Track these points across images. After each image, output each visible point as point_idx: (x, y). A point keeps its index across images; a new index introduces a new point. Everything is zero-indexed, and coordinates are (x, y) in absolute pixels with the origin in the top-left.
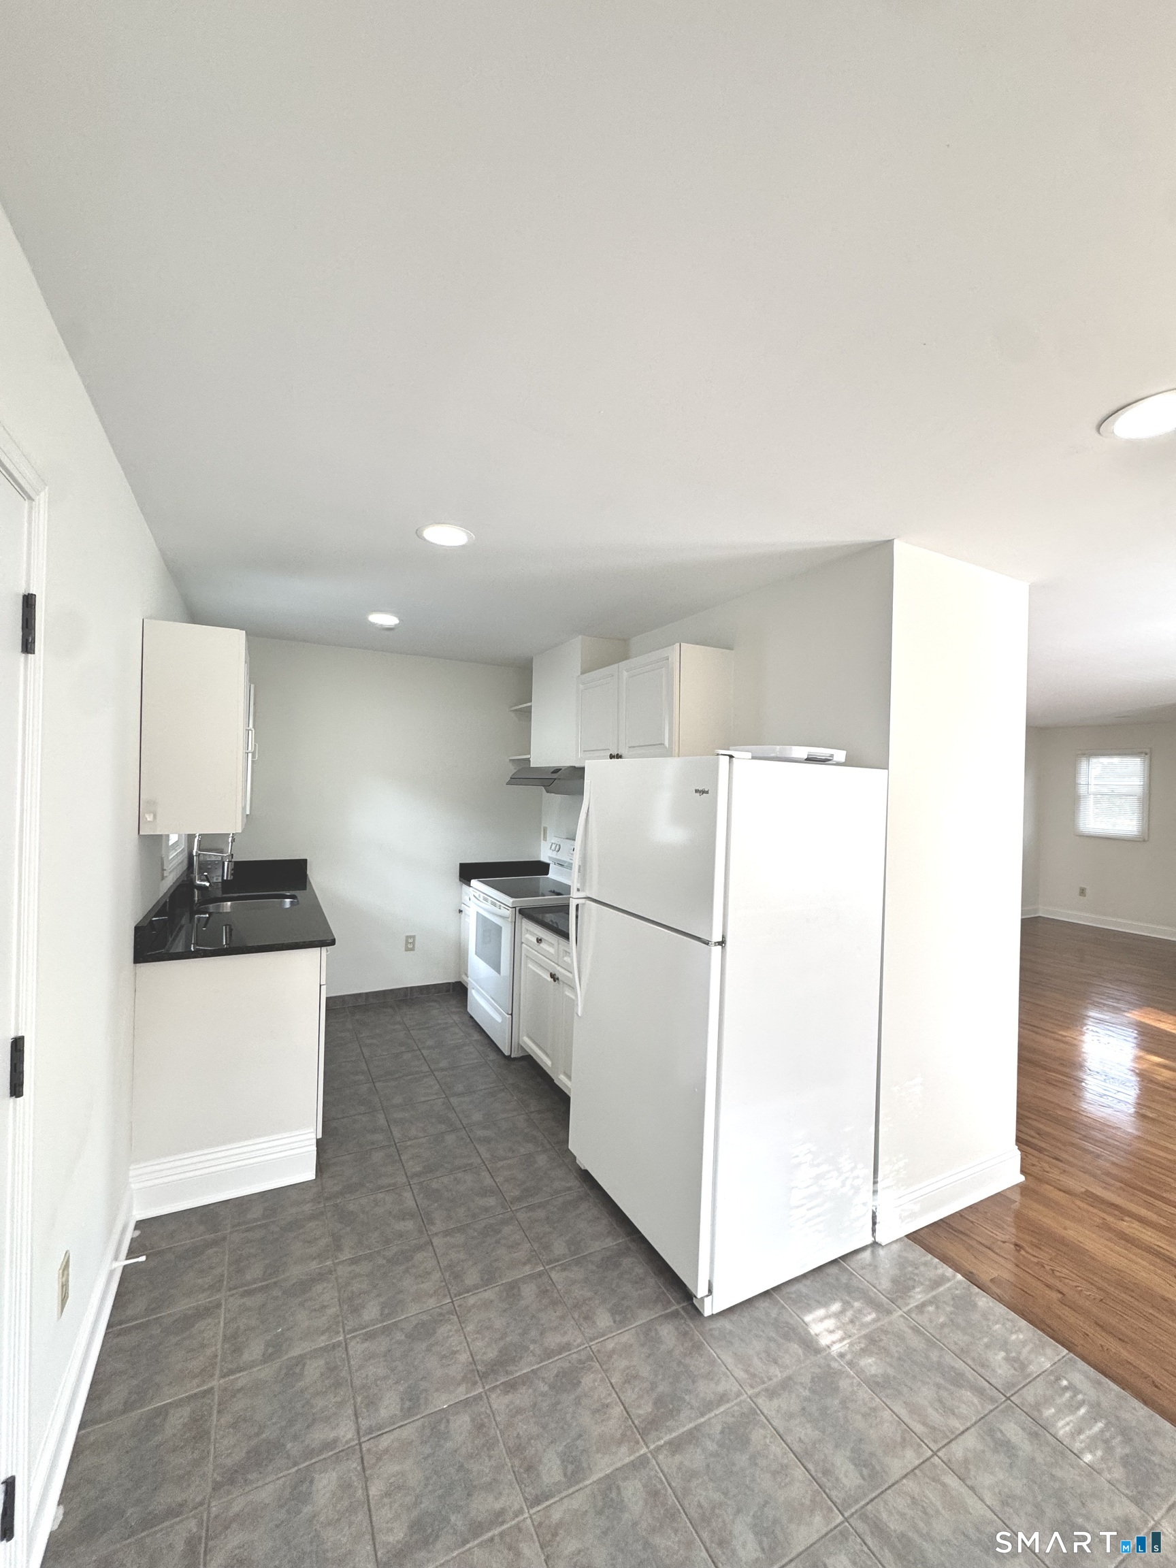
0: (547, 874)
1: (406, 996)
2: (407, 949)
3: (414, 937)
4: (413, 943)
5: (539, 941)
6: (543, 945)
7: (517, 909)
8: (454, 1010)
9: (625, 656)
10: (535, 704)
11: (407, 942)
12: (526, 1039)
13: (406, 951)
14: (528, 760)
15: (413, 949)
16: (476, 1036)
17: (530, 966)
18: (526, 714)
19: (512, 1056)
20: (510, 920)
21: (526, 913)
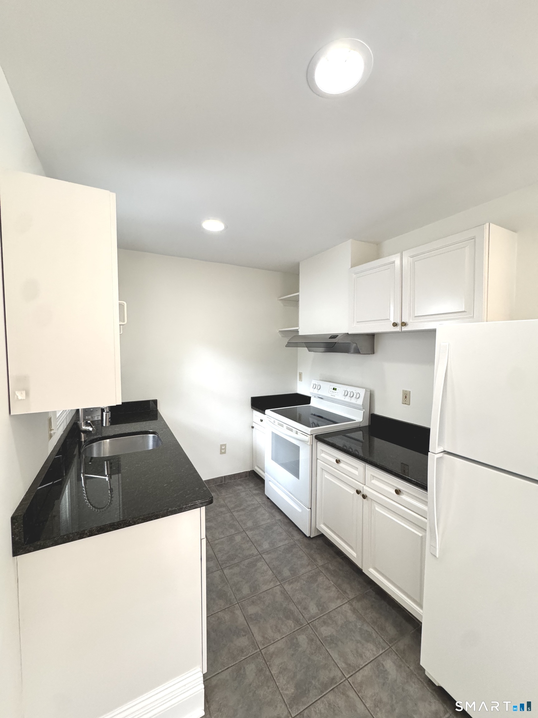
0: (309, 403)
1: (222, 482)
2: (221, 453)
3: (225, 445)
4: (225, 449)
5: (338, 461)
6: (341, 465)
7: (314, 435)
8: (254, 492)
9: (378, 256)
10: (303, 295)
11: (221, 449)
12: (323, 526)
13: (221, 454)
14: (297, 331)
15: (225, 453)
16: (278, 517)
17: (327, 476)
18: (295, 302)
19: (311, 537)
20: (309, 443)
21: (320, 438)
